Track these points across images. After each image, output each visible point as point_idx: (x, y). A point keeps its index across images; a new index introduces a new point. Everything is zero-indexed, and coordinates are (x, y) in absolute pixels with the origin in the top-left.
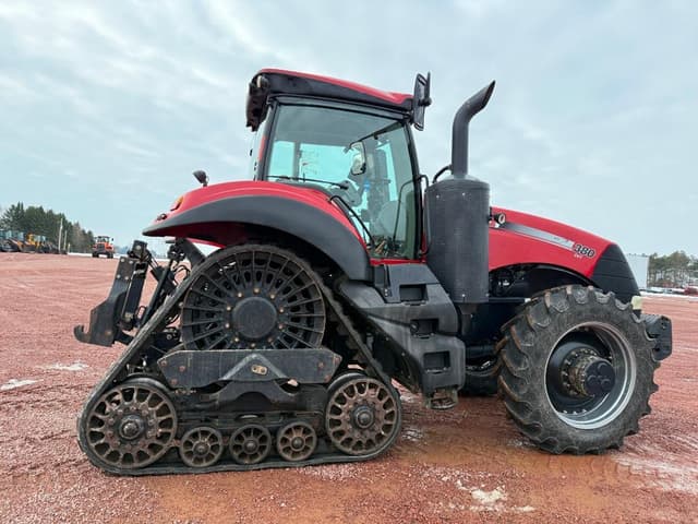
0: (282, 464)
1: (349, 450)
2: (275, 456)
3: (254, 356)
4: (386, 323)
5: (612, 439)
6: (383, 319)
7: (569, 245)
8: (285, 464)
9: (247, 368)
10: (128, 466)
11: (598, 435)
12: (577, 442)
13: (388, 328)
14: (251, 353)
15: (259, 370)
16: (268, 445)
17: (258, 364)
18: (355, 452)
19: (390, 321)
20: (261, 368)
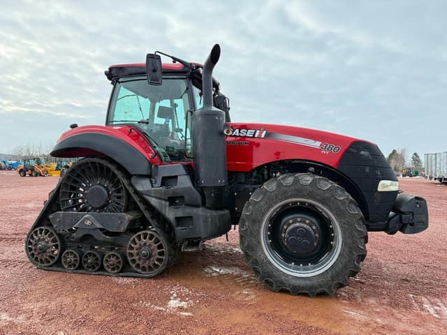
0: (106, 273)
1: (139, 271)
2: (102, 269)
3: (87, 216)
4: (153, 199)
5: (321, 286)
6: (151, 196)
7: (317, 144)
8: (108, 274)
9: (83, 222)
10: (43, 265)
11: (308, 282)
12: (289, 285)
13: (154, 201)
14: (86, 214)
15: (88, 223)
16: (99, 263)
17: (89, 220)
18: (143, 272)
19: (155, 197)
20: (89, 222)
